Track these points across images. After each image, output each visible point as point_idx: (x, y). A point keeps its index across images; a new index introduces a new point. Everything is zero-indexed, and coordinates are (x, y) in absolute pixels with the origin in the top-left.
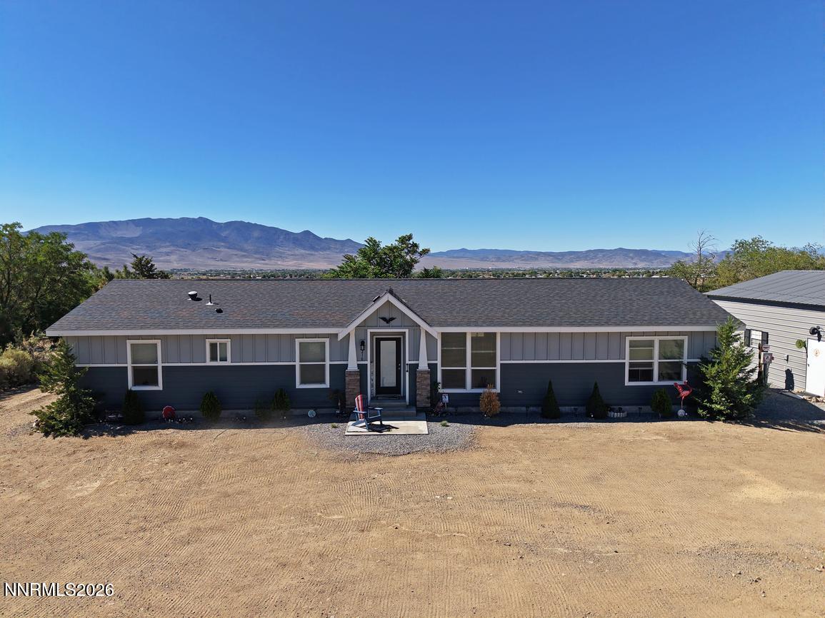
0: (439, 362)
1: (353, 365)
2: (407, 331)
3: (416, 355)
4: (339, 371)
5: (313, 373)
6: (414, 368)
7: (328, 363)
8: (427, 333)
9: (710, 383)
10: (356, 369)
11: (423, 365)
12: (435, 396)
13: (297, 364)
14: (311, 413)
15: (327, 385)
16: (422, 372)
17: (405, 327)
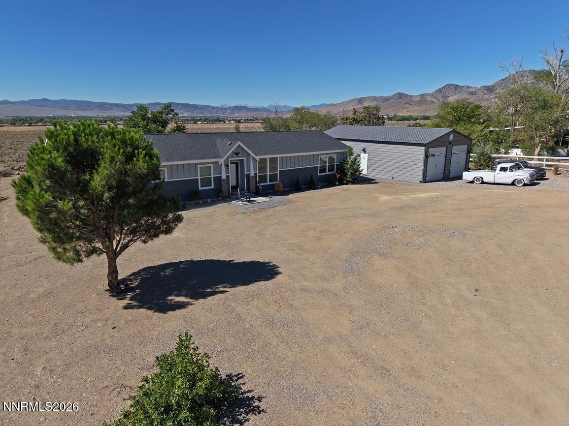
0: (257, 172)
1: (224, 177)
2: (245, 158)
3: (249, 170)
4: (218, 180)
5: (206, 182)
6: (248, 176)
7: (212, 176)
8: (253, 158)
9: (347, 171)
10: (226, 178)
11: (252, 174)
12: (257, 188)
13: (199, 178)
14: (209, 200)
15: (213, 187)
16: (252, 177)
17: (244, 157)
